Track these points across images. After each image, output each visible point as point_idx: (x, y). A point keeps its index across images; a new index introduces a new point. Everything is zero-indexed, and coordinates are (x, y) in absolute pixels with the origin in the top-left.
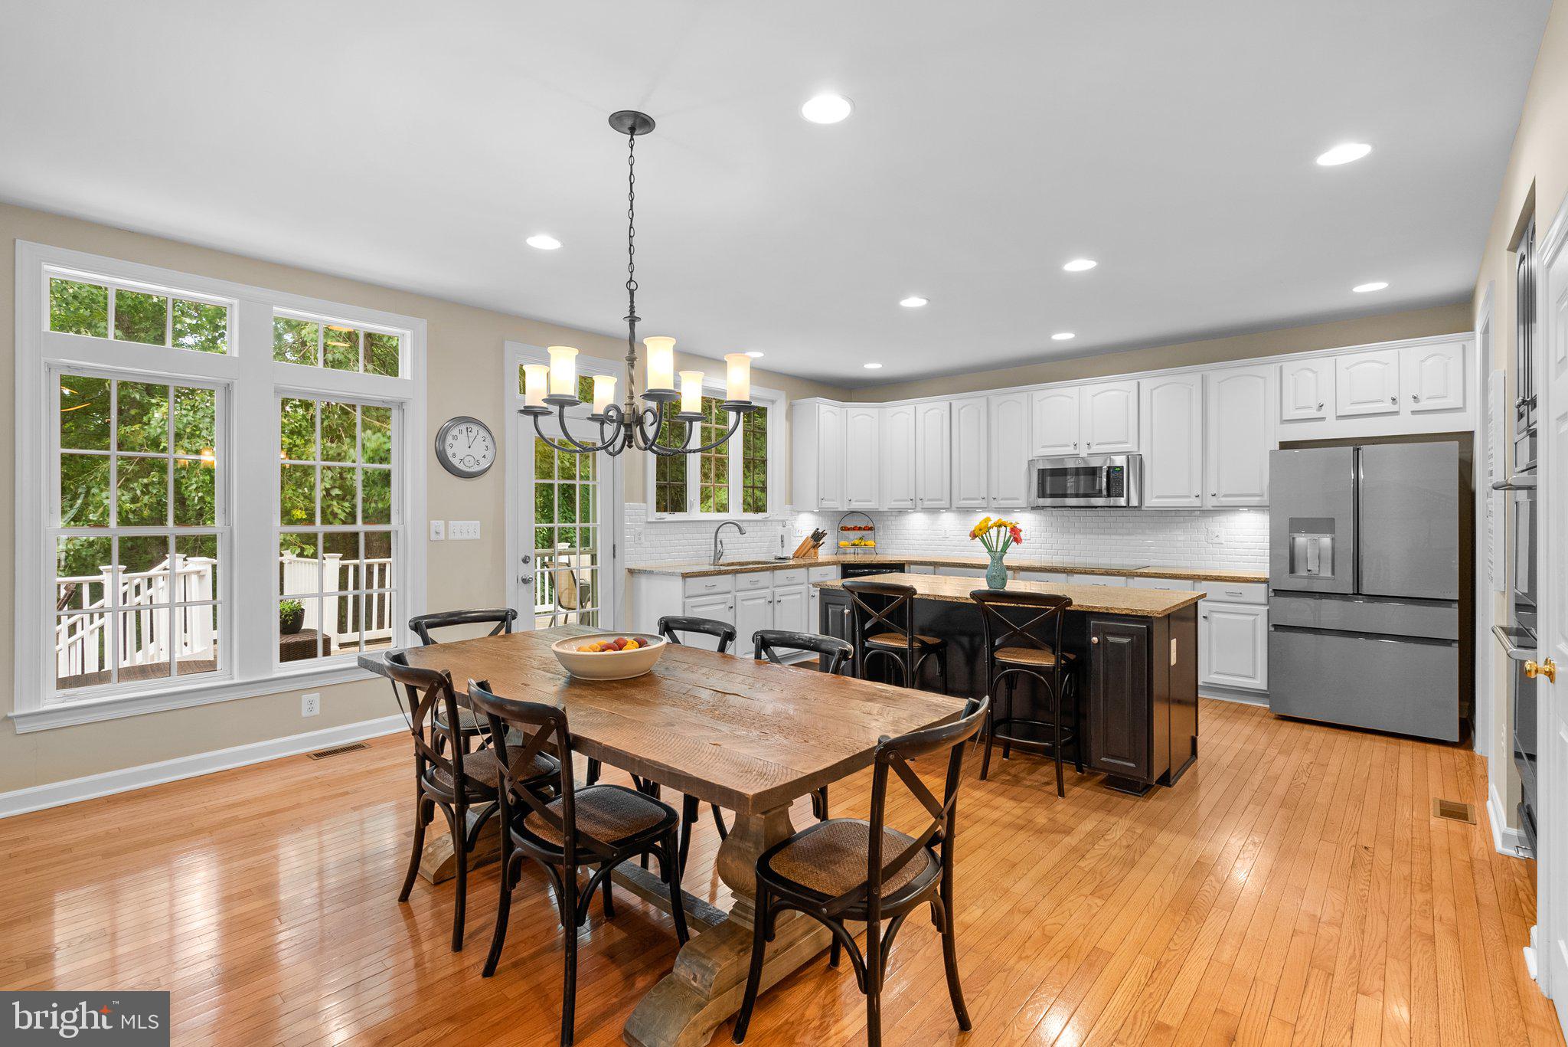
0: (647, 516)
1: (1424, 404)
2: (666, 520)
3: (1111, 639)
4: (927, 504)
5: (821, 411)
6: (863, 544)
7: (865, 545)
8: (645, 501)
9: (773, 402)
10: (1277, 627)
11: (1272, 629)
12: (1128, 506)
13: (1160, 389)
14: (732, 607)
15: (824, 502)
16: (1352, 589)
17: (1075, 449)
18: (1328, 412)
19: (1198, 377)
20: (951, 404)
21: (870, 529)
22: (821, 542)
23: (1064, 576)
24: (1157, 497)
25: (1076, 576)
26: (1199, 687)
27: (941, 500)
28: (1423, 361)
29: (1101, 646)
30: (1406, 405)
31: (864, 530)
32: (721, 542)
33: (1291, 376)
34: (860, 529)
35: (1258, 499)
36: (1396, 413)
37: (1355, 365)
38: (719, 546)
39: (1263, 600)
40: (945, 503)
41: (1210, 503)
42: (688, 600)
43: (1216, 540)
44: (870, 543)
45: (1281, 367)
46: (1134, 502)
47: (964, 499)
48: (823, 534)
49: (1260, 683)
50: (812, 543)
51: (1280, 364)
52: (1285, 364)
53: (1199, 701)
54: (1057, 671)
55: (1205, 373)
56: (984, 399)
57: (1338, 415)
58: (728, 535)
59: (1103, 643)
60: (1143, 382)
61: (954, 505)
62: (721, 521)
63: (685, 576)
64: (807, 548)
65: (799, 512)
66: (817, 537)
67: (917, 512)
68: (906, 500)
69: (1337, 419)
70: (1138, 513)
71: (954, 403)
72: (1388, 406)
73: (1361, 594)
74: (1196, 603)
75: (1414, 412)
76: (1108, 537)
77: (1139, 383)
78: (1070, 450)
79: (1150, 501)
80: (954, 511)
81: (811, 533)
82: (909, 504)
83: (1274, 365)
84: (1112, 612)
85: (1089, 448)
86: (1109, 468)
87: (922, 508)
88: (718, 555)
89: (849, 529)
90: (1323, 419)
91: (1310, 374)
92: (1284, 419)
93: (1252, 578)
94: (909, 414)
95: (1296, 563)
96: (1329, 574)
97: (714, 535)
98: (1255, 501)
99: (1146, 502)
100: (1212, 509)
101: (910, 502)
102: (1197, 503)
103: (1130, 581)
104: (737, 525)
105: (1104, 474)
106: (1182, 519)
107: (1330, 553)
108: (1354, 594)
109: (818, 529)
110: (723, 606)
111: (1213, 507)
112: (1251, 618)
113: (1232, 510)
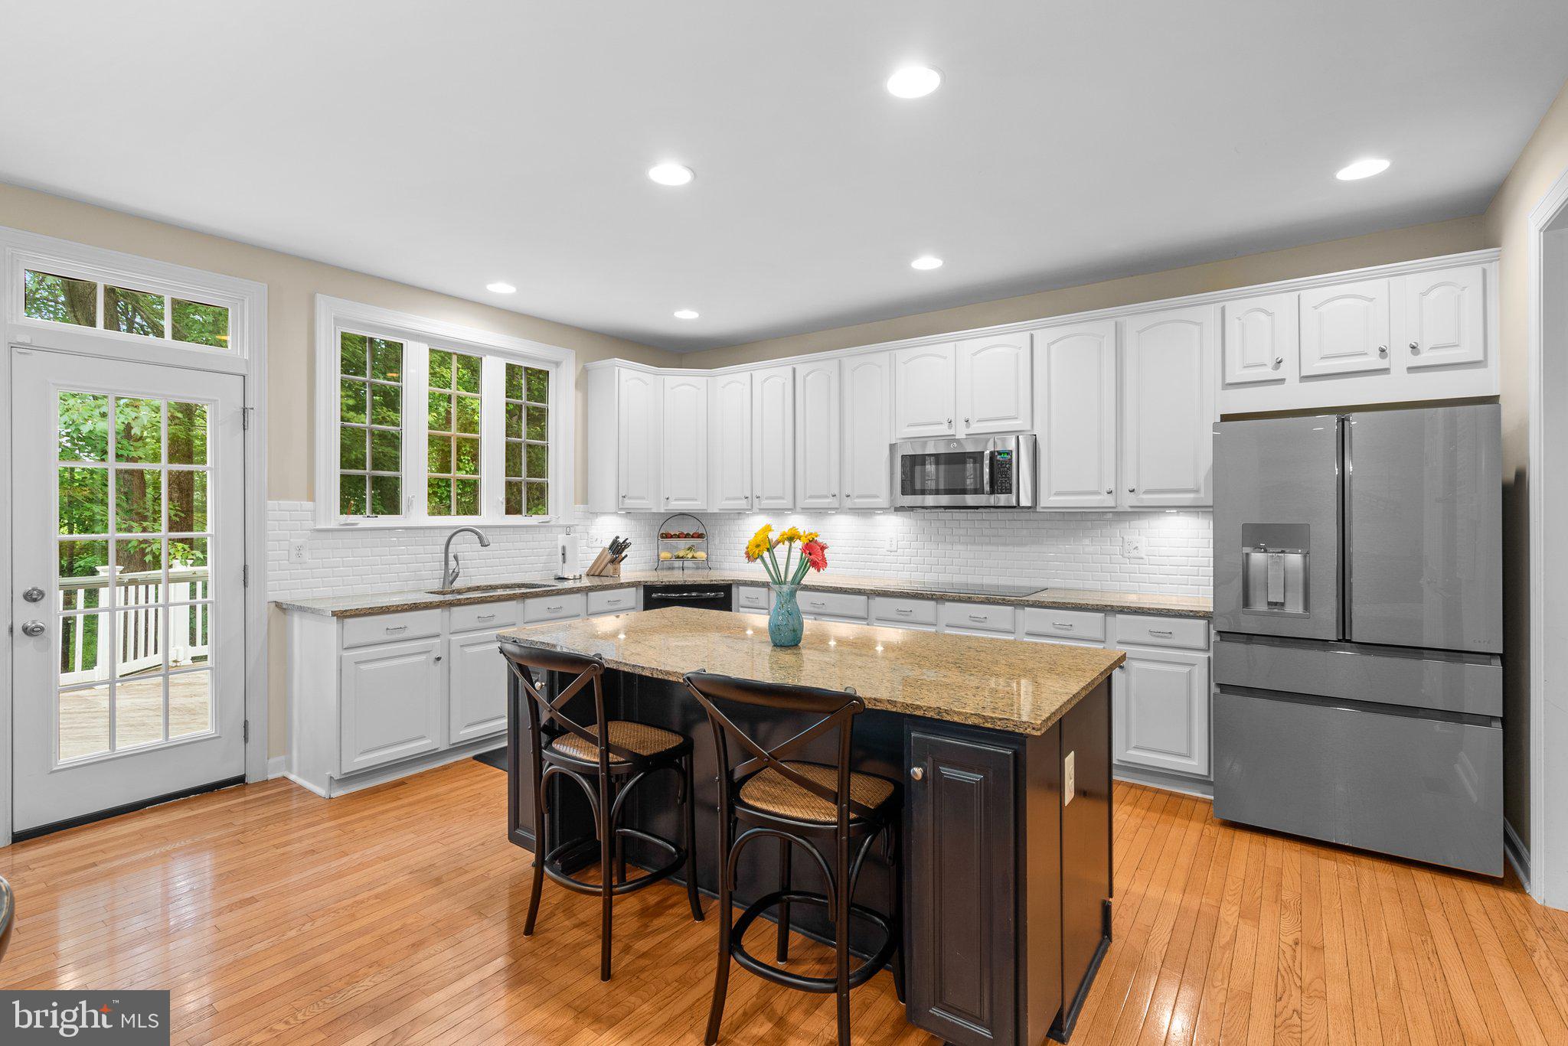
0: (314, 520)
1: (1426, 358)
2: (359, 526)
3: (947, 771)
4: (766, 503)
5: (622, 378)
6: (690, 556)
7: (693, 557)
8: (311, 496)
9: (557, 364)
10: (1224, 688)
11: (1215, 690)
12: (1018, 506)
13: (1061, 342)
14: (439, 659)
15: (627, 501)
16: (1335, 634)
17: (950, 427)
18: (1288, 371)
19: (1111, 323)
20: (794, 370)
21: (700, 536)
22: (623, 555)
23: (932, 603)
24: (1058, 494)
25: (947, 604)
26: (1114, 767)
27: (783, 498)
28: (1424, 294)
29: (930, 784)
30: (1401, 359)
31: (693, 537)
32: (456, 558)
33: (1237, 321)
34: (687, 536)
35: (1192, 495)
36: (1385, 371)
37: (1328, 301)
38: (452, 564)
39: (1201, 643)
40: (787, 502)
41: (1128, 502)
42: (346, 654)
43: (1134, 553)
44: (701, 555)
45: (1223, 310)
46: (1025, 501)
47: (811, 497)
48: (625, 545)
49: (1197, 763)
50: (609, 557)
51: (1221, 304)
52: (1228, 304)
53: (1114, 786)
54: (841, 840)
55: (1119, 319)
56: (836, 362)
57: (1304, 374)
58: (464, 546)
59: (934, 779)
60: (1037, 334)
61: (800, 504)
62: (456, 527)
63: (342, 615)
64: (604, 564)
65: (596, 514)
66: (618, 549)
67: (754, 514)
68: (740, 499)
69: (1300, 382)
70: (1033, 516)
71: (799, 368)
72: (1374, 361)
73: (1349, 641)
74: (1109, 678)
75: (1411, 369)
76: (994, 548)
77: (1032, 336)
78: (943, 430)
79: (1047, 500)
80: (798, 513)
81: (608, 543)
82: (742, 504)
83: (1213, 305)
84: (948, 718)
85: (968, 426)
86: (992, 454)
87: (760, 509)
88: (451, 576)
89: (671, 537)
90: (1282, 381)
91: (1262, 316)
92: (1227, 381)
93: (1187, 611)
94: (744, 385)
95: (1252, 592)
96: (1300, 610)
97: (443, 547)
98: (1187, 498)
99: (1041, 503)
100: (1130, 510)
101: (744, 501)
102: (1108, 501)
103: (1019, 612)
104: (477, 533)
105: (987, 462)
106: (1089, 523)
107: (1301, 576)
108: (1339, 641)
109: (617, 537)
110: (423, 657)
111: (1131, 507)
112: (1186, 669)
113: (1155, 512)
